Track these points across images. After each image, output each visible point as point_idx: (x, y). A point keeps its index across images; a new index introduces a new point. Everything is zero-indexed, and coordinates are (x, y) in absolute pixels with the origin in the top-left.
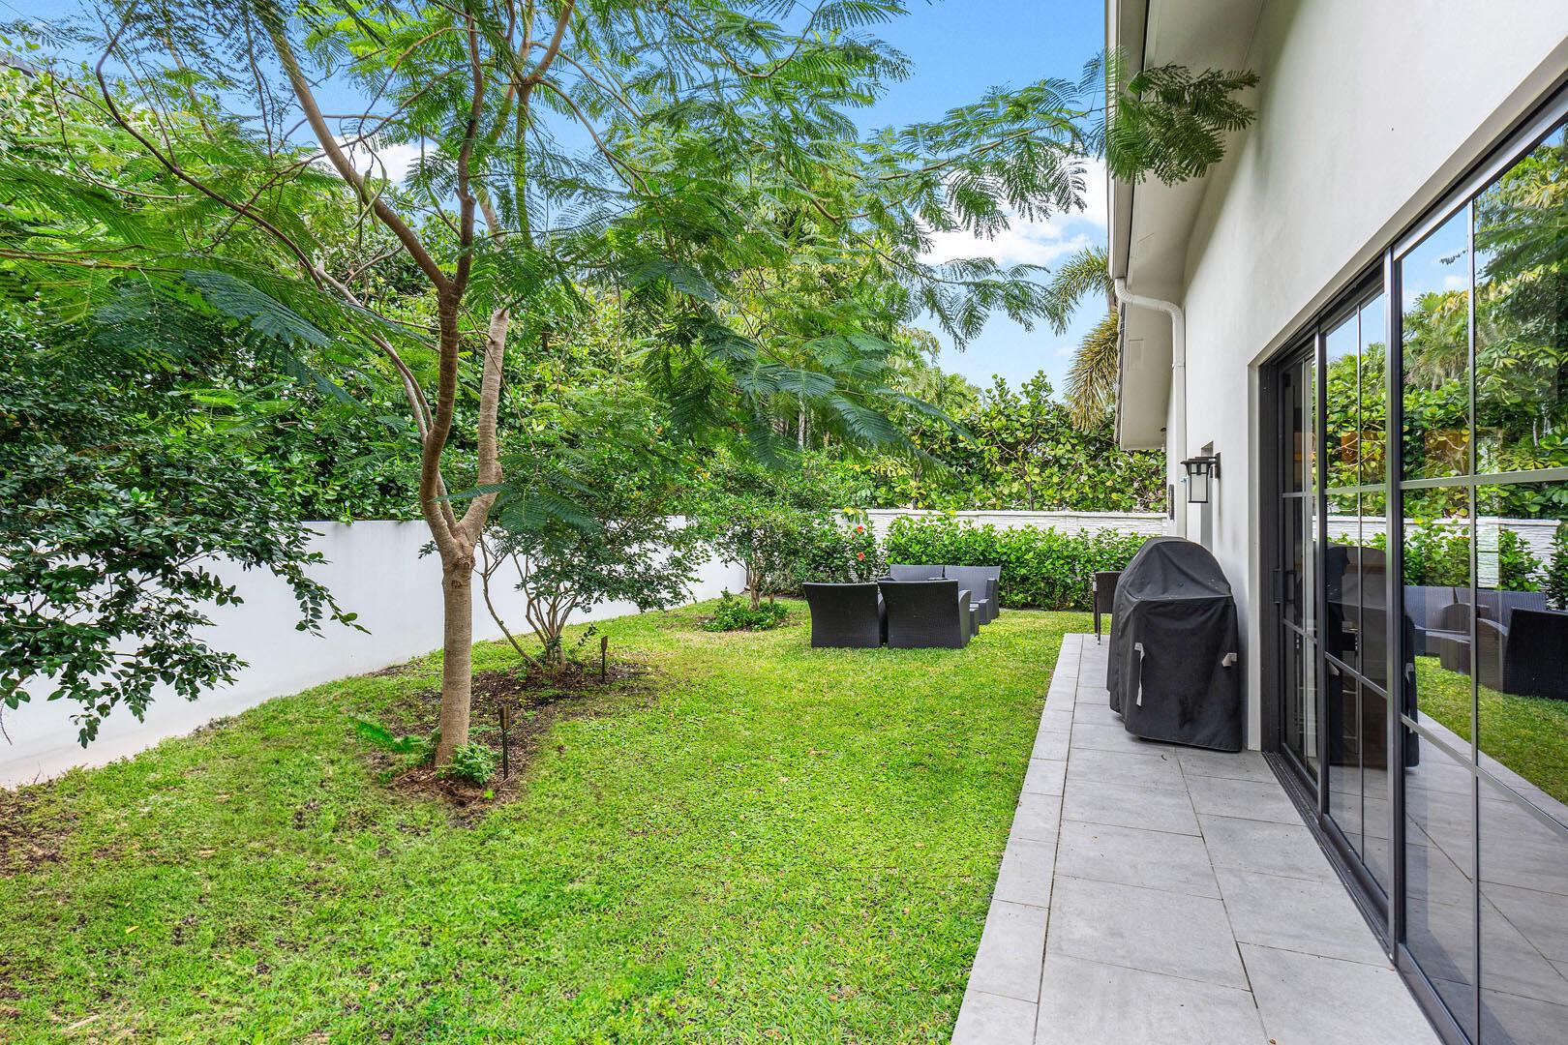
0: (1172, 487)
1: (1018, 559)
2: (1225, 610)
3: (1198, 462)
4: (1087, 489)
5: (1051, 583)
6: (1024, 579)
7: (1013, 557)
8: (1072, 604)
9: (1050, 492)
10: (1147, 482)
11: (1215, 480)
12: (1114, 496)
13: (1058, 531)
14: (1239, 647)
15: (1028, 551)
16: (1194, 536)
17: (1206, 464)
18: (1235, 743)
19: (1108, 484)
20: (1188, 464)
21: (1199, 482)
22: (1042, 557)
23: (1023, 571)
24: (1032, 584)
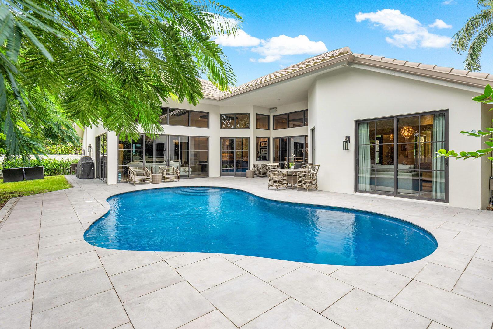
0: (84, 150)
1: (46, 165)
2: (92, 164)
3: (89, 147)
4: (63, 150)
5: (55, 170)
6: (48, 170)
7: (45, 165)
8: (60, 174)
9: (54, 150)
10: (77, 149)
11: (91, 149)
12: (70, 152)
13: (56, 159)
14: (94, 167)
15: (49, 163)
16: (88, 155)
17: (90, 147)
18: (94, 177)
19: (68, 149)
20: (88, 147)
21: (89, 149)
22: (53, 165)
23: (48, 168)
24: (50, 171)
